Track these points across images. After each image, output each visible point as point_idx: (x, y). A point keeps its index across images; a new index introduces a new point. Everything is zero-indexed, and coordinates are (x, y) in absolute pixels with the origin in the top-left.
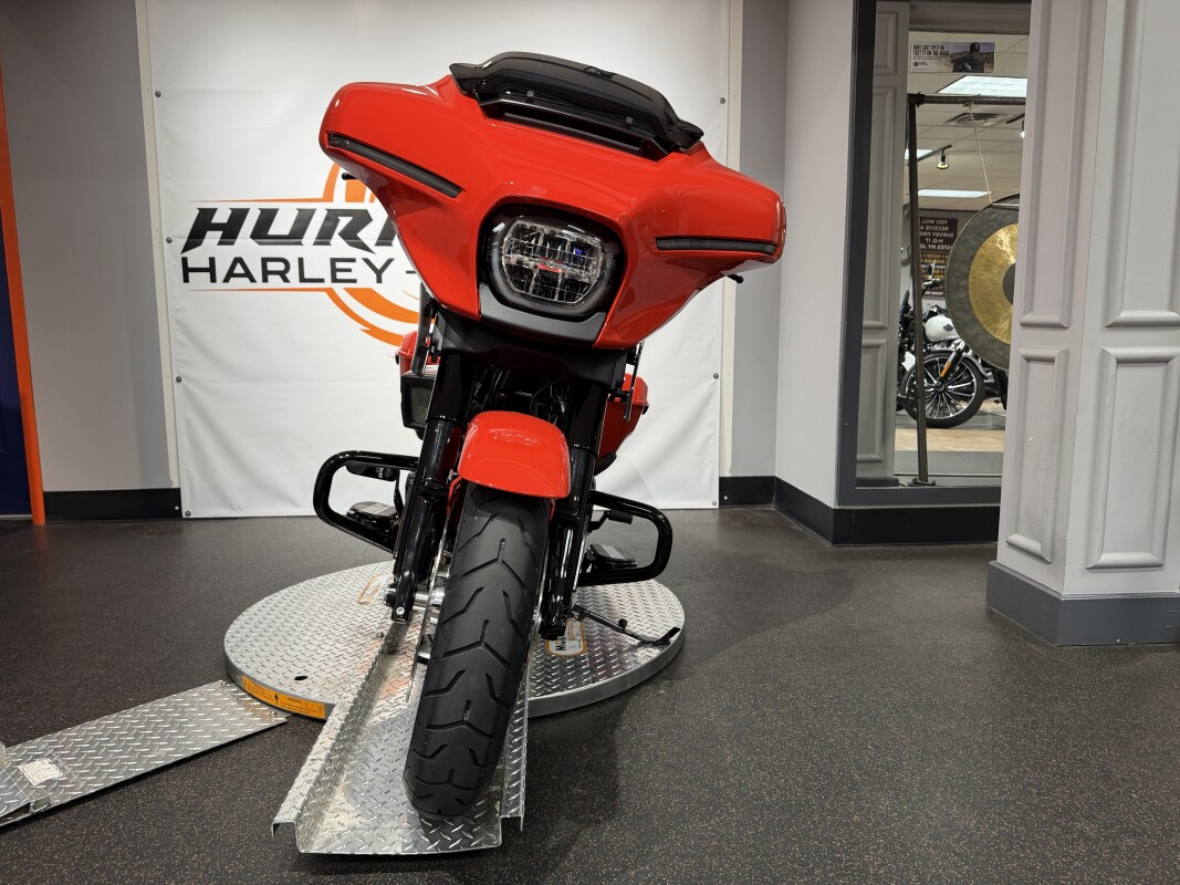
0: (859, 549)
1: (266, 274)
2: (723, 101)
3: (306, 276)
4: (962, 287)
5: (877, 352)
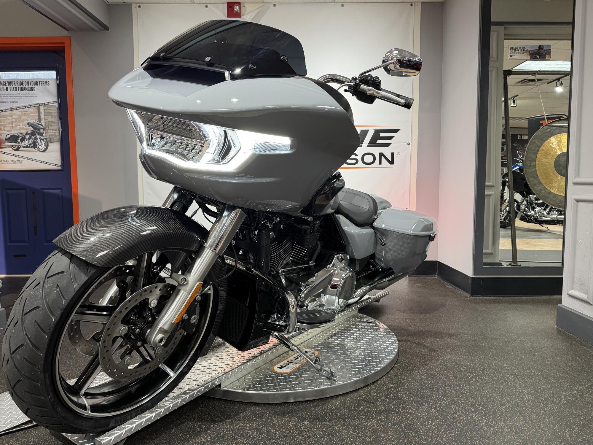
0: (485, 298)
4: (533, 166)
5: (490, 198)
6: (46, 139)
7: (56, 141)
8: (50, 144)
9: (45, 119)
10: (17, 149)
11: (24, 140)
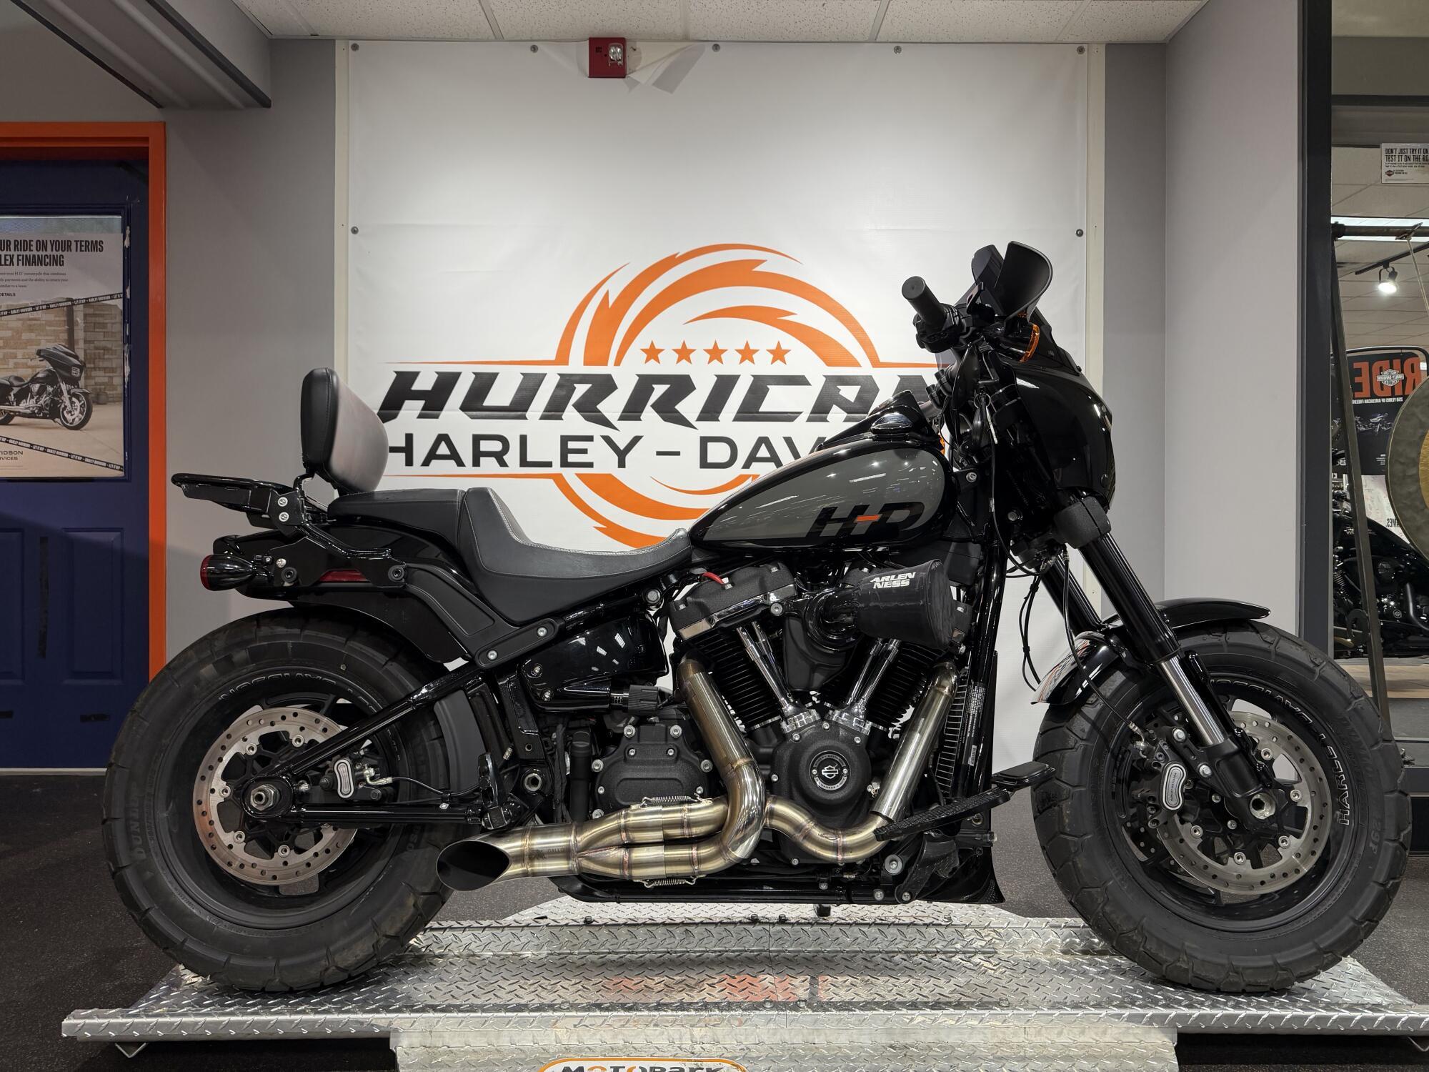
1: (477, 456)
2: (1080, 233)
3: (529, 459)
4: (1408, 477)
6: (84, 394)
7: (114, 402)
8: (95, 409)
9: (86, 342)
10: (6, 422)
11: (26, 398)
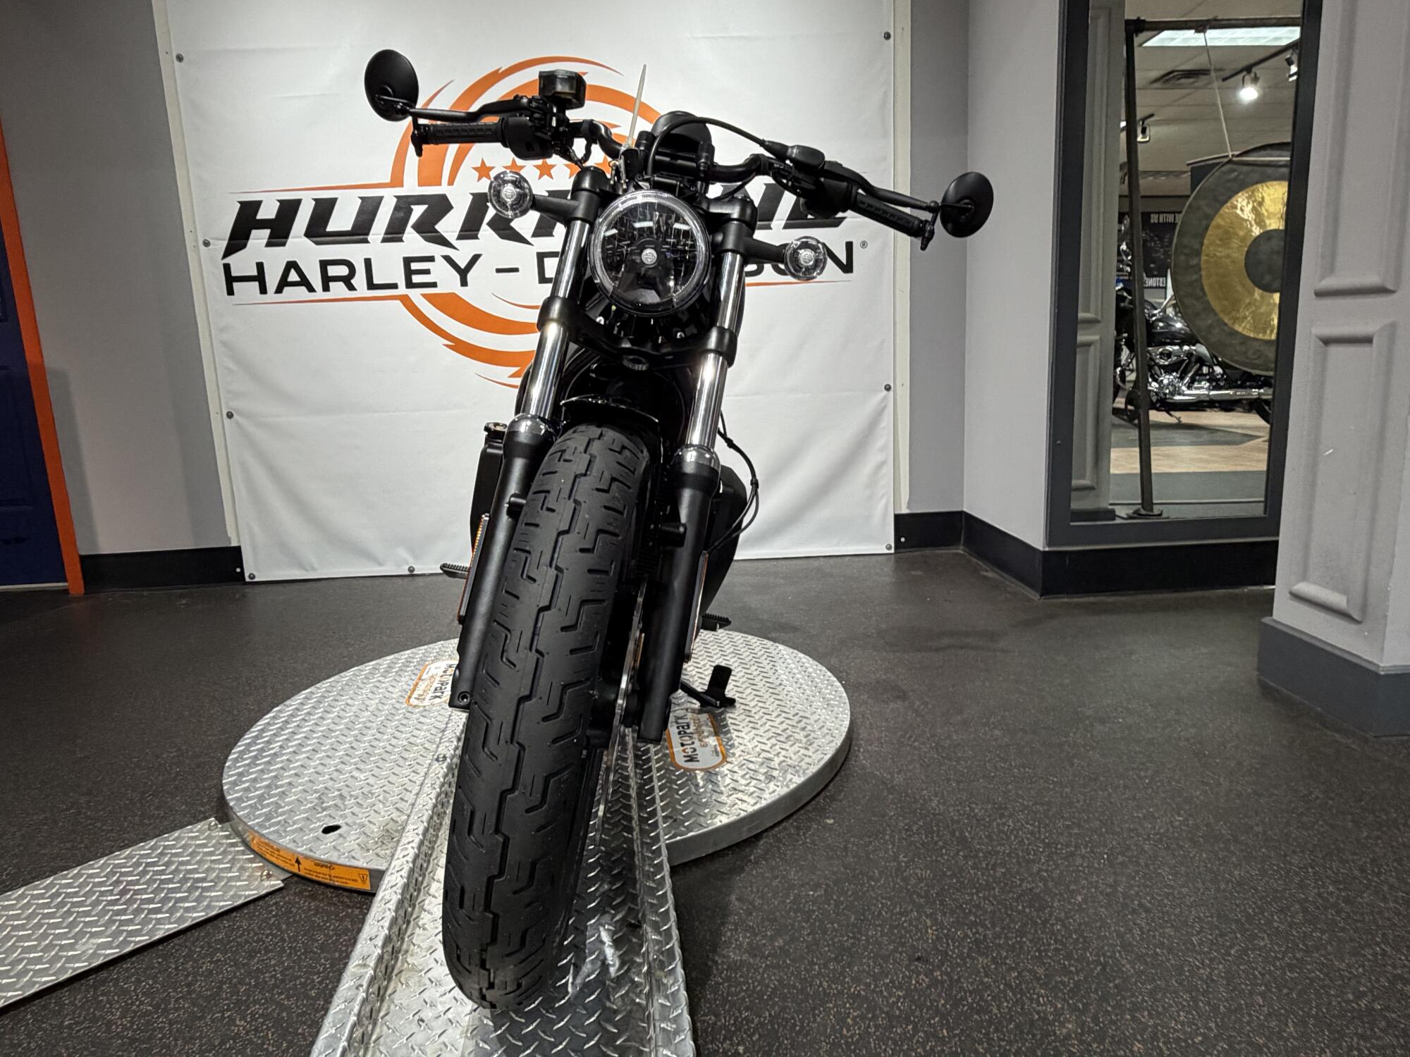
0: (1075, 600)
1: (327, 281)
2: (887, 36)
3: (376, 281)
4: (1191, 267)
5: (1088, 352)
